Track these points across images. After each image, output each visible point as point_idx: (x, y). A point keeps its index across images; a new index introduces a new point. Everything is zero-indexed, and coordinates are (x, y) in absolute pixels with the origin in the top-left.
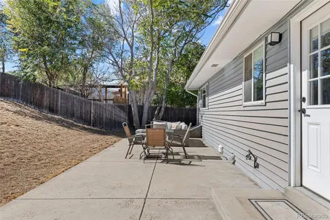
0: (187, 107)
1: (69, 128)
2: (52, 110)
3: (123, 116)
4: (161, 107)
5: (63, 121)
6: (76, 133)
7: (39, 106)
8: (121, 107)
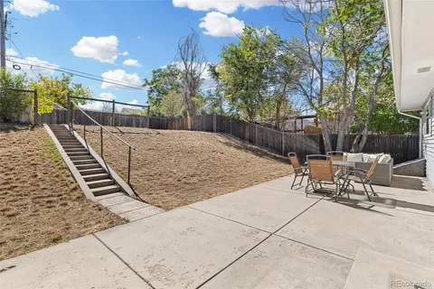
0: (407, 134)
1: (261, 156)
2: (251, 141)
3: (314, 146)
4: (362, 136)
5: (259, 150)
6: (265, 160)
7: (243, 138)
8: (312, 137)
